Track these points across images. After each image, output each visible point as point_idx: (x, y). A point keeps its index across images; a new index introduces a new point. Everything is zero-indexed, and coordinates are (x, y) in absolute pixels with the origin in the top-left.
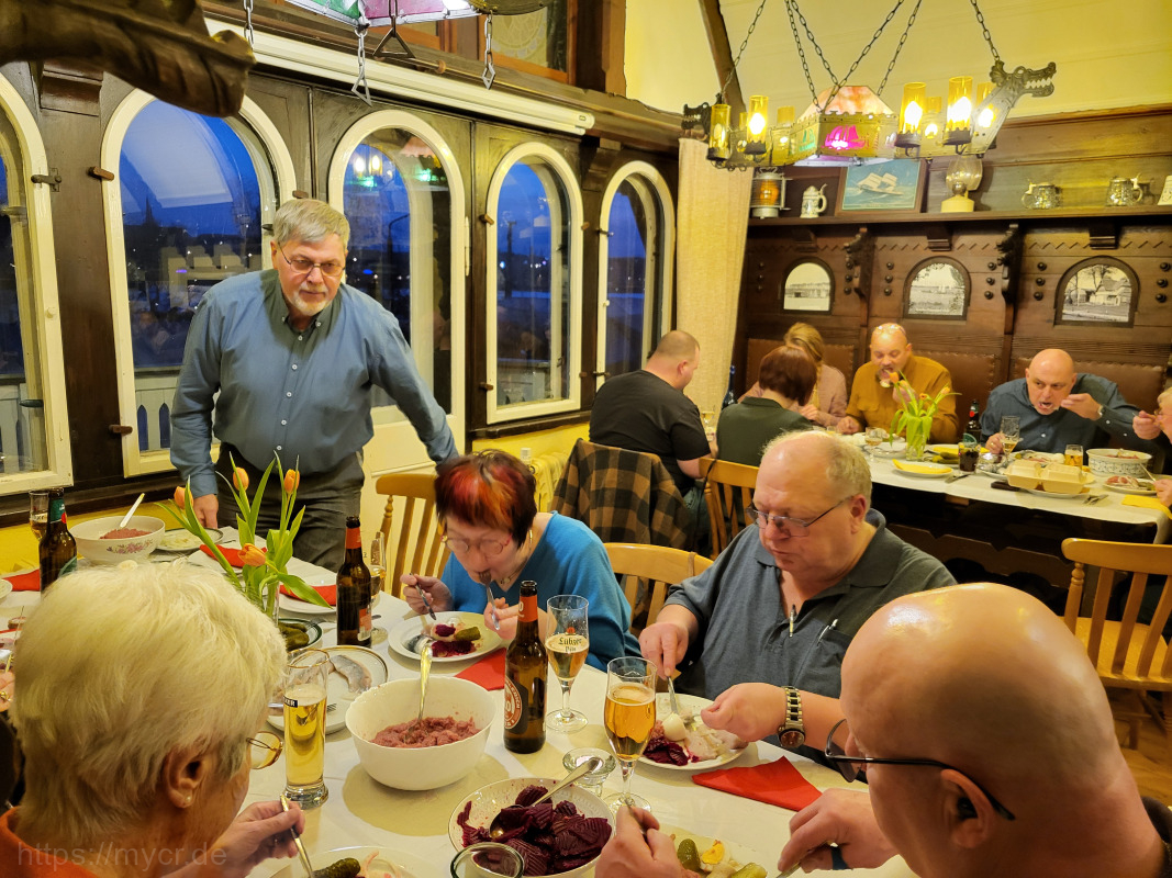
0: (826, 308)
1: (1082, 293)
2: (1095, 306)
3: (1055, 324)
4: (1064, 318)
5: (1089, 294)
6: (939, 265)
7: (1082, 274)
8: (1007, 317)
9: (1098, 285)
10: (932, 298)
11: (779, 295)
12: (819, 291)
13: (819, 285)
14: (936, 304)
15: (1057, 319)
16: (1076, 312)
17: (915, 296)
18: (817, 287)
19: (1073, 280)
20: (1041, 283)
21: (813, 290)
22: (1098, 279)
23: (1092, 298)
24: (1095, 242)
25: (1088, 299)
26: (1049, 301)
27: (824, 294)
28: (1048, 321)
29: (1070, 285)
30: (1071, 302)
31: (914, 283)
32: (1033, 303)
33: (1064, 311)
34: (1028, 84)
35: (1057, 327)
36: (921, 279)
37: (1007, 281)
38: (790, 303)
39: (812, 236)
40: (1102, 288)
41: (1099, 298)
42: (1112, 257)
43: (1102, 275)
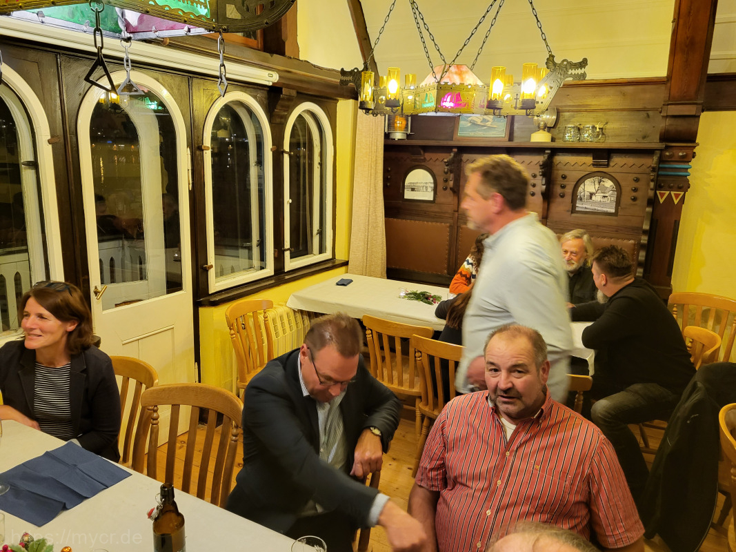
0: (432, 199)
1: (587, 194)
2: (595, 202)
3: (572, 213)
4: (577, 209)
5: (592, 194)
7: (588, 182)
8: (543, 209)
9: (597, 189)
11: (401, 189)
12: (426, 187)
13: (426, 183)
15: (573, 210)
16: (584, 206)
18: (425, 185)
19: (582, 186)
20: (563, 187)
21: (423, 187)
22: (597, 186)
23: (594, 198)
24: (595, 163)
25: (591, 198)
26: (568, 199)
27: (430, 189)
28: (568, 211)
29: (581, 189)
30: (581, 199)
32: (559, 200)
33: (577, 205)
34: (570, 72)
35: (574, 215)
37: (544, 187)
38: (408, 195)
39: (422, 152)
40: (599, 191)
41: (598, 198)
42: (605, 173)
43: (599, 183)
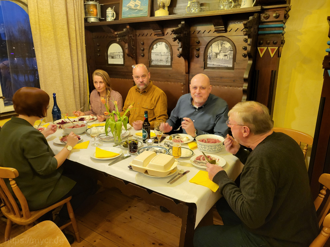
1: (214, 54)
2: (219, 60)
3: (204, 69)
4: (208, 66)
5: (217, 54)
6: (161, 43)
7: (214, 45)
8: (186, 66)
9: (220, 50)
10: (159, 58)
11: (106, 58)
12: (120, 55)
13: (119, 53)
14: (161, 60)
15: (205, 66)
16: (212, 63)
17: (153, 57)
19: (210, 48)
20: (198, 50)
21: (118, 55)
22: (220, 48)
23: (218, 56)
24: (217, 29)
25: (217, 57)
26: (201, 58)
28: (202, 67)
29: (209, 51)
30: (210, 58)
31: (152, 51)
32: (196, 59)
33: (208, 63)
36: (154, 49)
37: (181, 49)
38: (110, 61)
39: (112, 31)
40: (222, 51)
41: (221, 57)
42: (224, 37)
43: (222, 45)
